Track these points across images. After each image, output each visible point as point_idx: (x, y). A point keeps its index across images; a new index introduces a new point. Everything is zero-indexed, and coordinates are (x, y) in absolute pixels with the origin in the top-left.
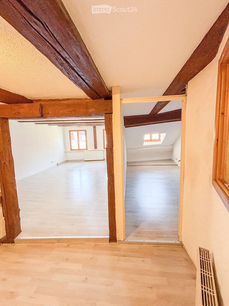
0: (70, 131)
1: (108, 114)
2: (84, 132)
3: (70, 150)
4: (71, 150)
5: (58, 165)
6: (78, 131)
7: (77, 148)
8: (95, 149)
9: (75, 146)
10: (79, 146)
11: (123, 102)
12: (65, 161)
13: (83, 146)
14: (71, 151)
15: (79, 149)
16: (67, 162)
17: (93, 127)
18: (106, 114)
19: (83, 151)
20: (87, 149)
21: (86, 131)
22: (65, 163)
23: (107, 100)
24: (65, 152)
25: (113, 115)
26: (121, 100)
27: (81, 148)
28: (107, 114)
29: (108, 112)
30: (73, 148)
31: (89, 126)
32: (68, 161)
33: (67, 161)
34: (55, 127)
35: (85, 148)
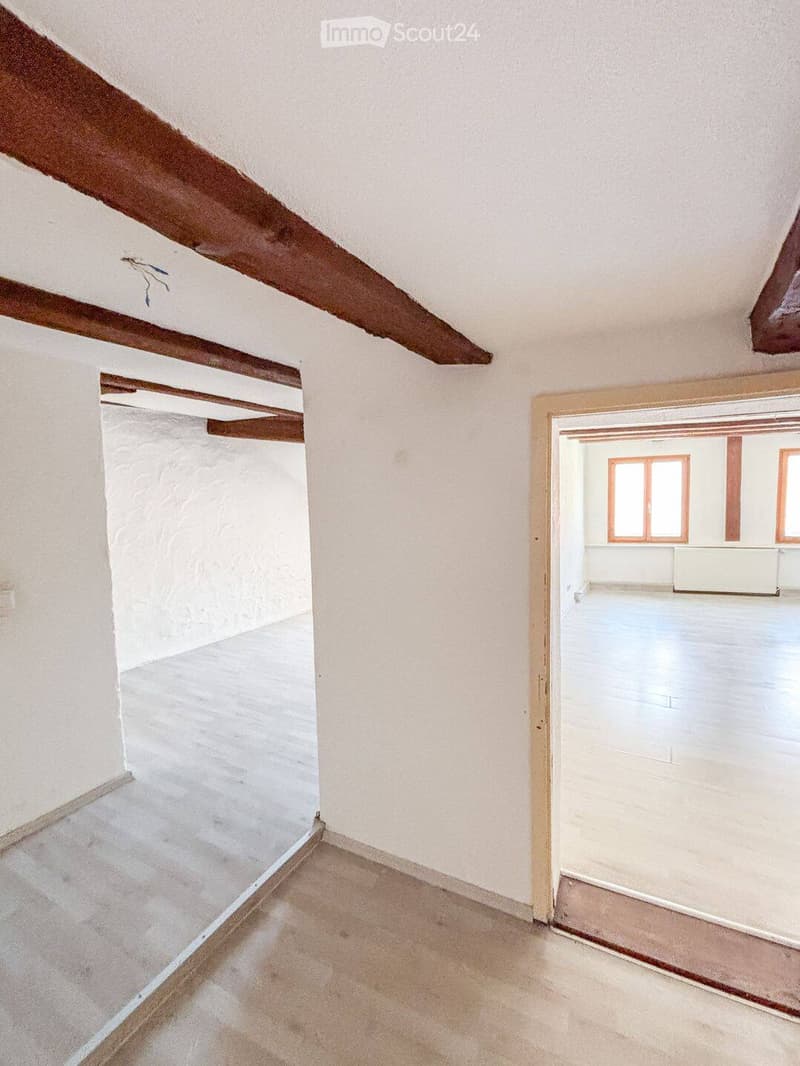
0: (612, 462)
2: (679, 464)
3: (606, 540)
4: (612, 539)
6: (648, 460)
7: (639, 532)
8: (726, 539)
9: (628, 524)
10: (647, 526)
13: (667, 523)
14: (610, 544)
15: (646, 539)
17: (725, 438)
20: (685, 541)
21: (686, 459)
24: (587, 548)
27: (655, 532)
30: (618, 533)
31: (708, 438)
35: (677, 532)
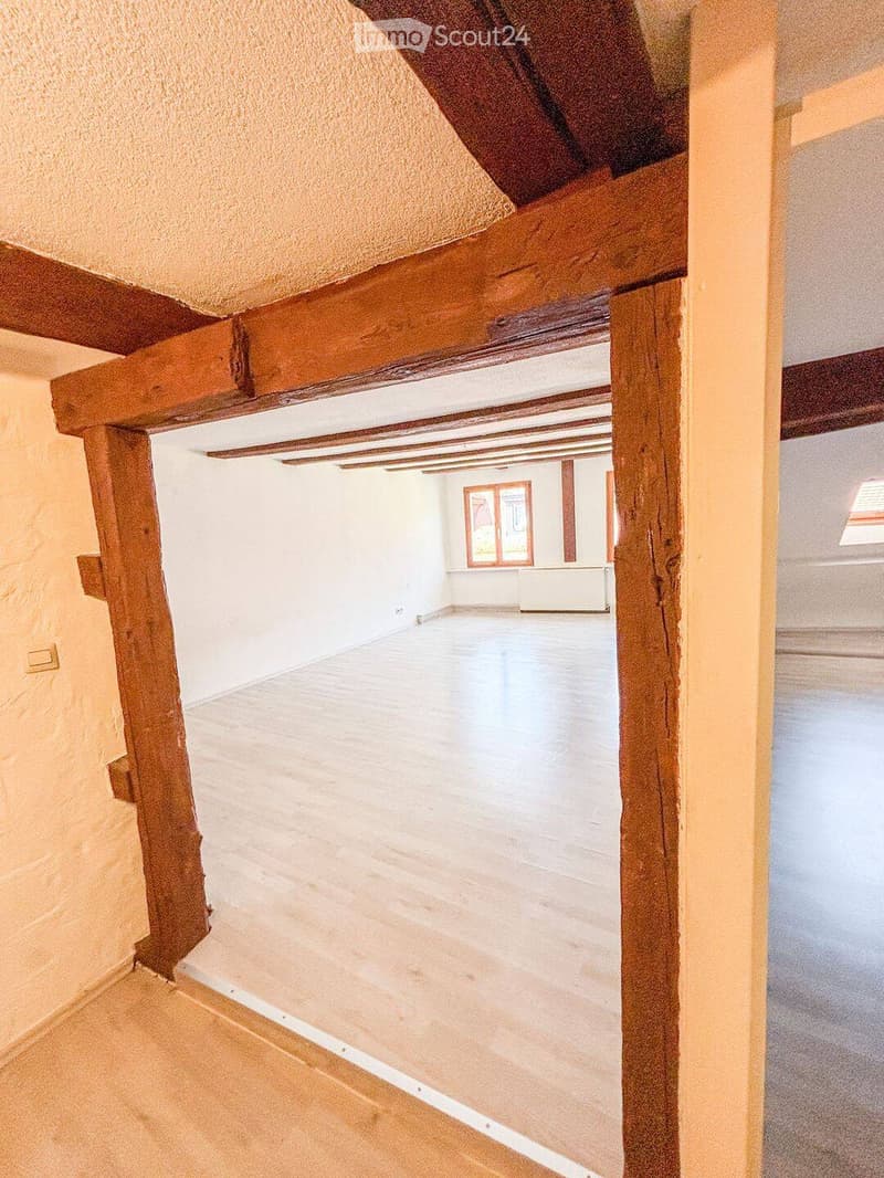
0: (467, 491)
1: (644, 283)
2: (522, 491)
3: (466, 566)
4: (470, 565)
5: (419, 623)
6: (495, 487)
7: (492, 558)
8: (566, 561)
9: (483, 549)
10: (499, 551)
11: (804, 129)
12: (447, 608)
13: (515, 549)
14: (470, 570)
15: (499, 564)
16: (454, 612)
18: (619, 291)
19: (517, 571)
20: (532, 564)
21: (529, 485)
22: (447, 615)
23: (632, 168)
24: (449, 573)
25: (688, 285)
26: (783, 113)
27: (506, 557)
28: (633, 287)
29: (641, 270)
30: (476, 558)
32: (459, 607)
33: (453, 610)
34: (413, 478)
35: (524, 556)
